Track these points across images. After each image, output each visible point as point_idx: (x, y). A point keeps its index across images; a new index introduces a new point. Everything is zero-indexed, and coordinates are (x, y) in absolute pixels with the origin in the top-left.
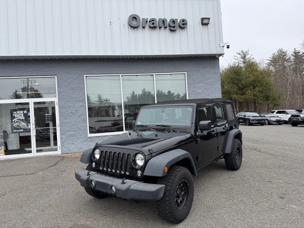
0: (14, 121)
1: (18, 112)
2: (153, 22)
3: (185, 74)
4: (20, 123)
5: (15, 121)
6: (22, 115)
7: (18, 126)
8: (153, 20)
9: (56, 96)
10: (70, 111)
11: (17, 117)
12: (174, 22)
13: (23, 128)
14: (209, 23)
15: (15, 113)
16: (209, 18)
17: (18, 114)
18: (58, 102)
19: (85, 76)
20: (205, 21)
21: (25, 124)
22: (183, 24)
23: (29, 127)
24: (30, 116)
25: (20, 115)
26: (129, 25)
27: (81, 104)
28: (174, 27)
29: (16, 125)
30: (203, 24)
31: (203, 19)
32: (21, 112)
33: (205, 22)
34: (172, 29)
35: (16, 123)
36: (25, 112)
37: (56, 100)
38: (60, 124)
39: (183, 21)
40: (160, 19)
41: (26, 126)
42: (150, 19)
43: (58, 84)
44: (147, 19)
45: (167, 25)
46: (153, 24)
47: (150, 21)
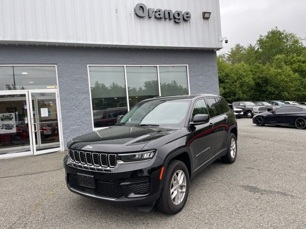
2: (159, 13)
3: (186, 66)
8: (159, 11)
9: (56, 88)
10: (73, 104)
12: (178, 14)
14: (210, 18)
16: (211, 13)
18: (60, 94)
19: (88, 65)
22: (187, 17)
23: (26, 122)
24: (26, 109)
26: (136, 14)
27: (84, 96)
28: (179, 19)
30: (204, 18)
31: (204, 13)
33: (206, 16)
37: (56, 91)
38: (63, 118)
39: (187, 14)
40: (165, 11)
43: (59, 74)
44: (154, 9)
45: (172, 17)
46: (159, 15)
47: (156, 12)
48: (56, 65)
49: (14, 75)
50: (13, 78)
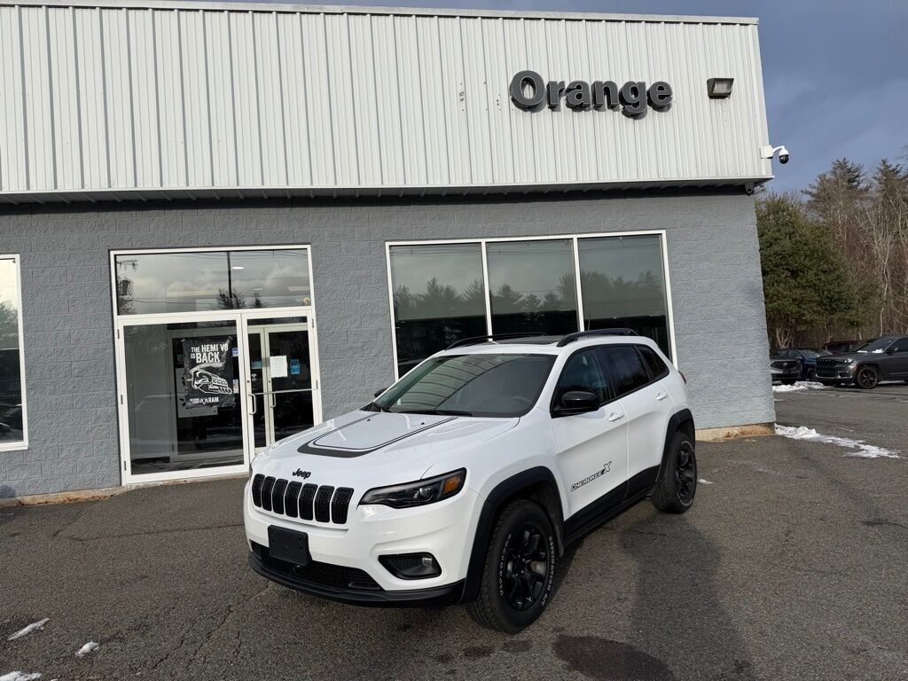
0: (193, 374)
1: (205, 348)
2: (579, 92)
3: (661, 234)
4: (210, 379)
5: (197, 374)
6: (217, 356)
7: (205, 387)
8: (579, 87)
9: (309, 304)
10: (348, 346)
11: (202, 363)
12: (635, 91)
13: (220, 392)
14: (730, 94)
15: (197, 349)
16: (732, 80)
17: (205, 354)
18: (317, 320)
19: (388, 244)
20: (719, 89)
21: (224, 382)
22: (662, 97)
23: (236, 391)
24: (237, 358)
25: (211, 357)
26: (513, 100)
27: (378, 323)
28: (636, 105)
29: (198, 385)
30: (713, 96)
31: (712, 83)
32: (214, 347)
33: (718, 91)
34: (631, 109)
35: (198, 379)
36: (225, 347)
37: (310, 312)
38: (322, 380)
39: (661, 88)
40: (597, 85)
41: (228, 388)
42: (571, 84)
43: (314, 268)
44: (562, 83)
45: (615, 100)
46: (579, 96)
47: (569, 90)
48: (308, 247)
49: (229, 272)
50: (228, 279)
